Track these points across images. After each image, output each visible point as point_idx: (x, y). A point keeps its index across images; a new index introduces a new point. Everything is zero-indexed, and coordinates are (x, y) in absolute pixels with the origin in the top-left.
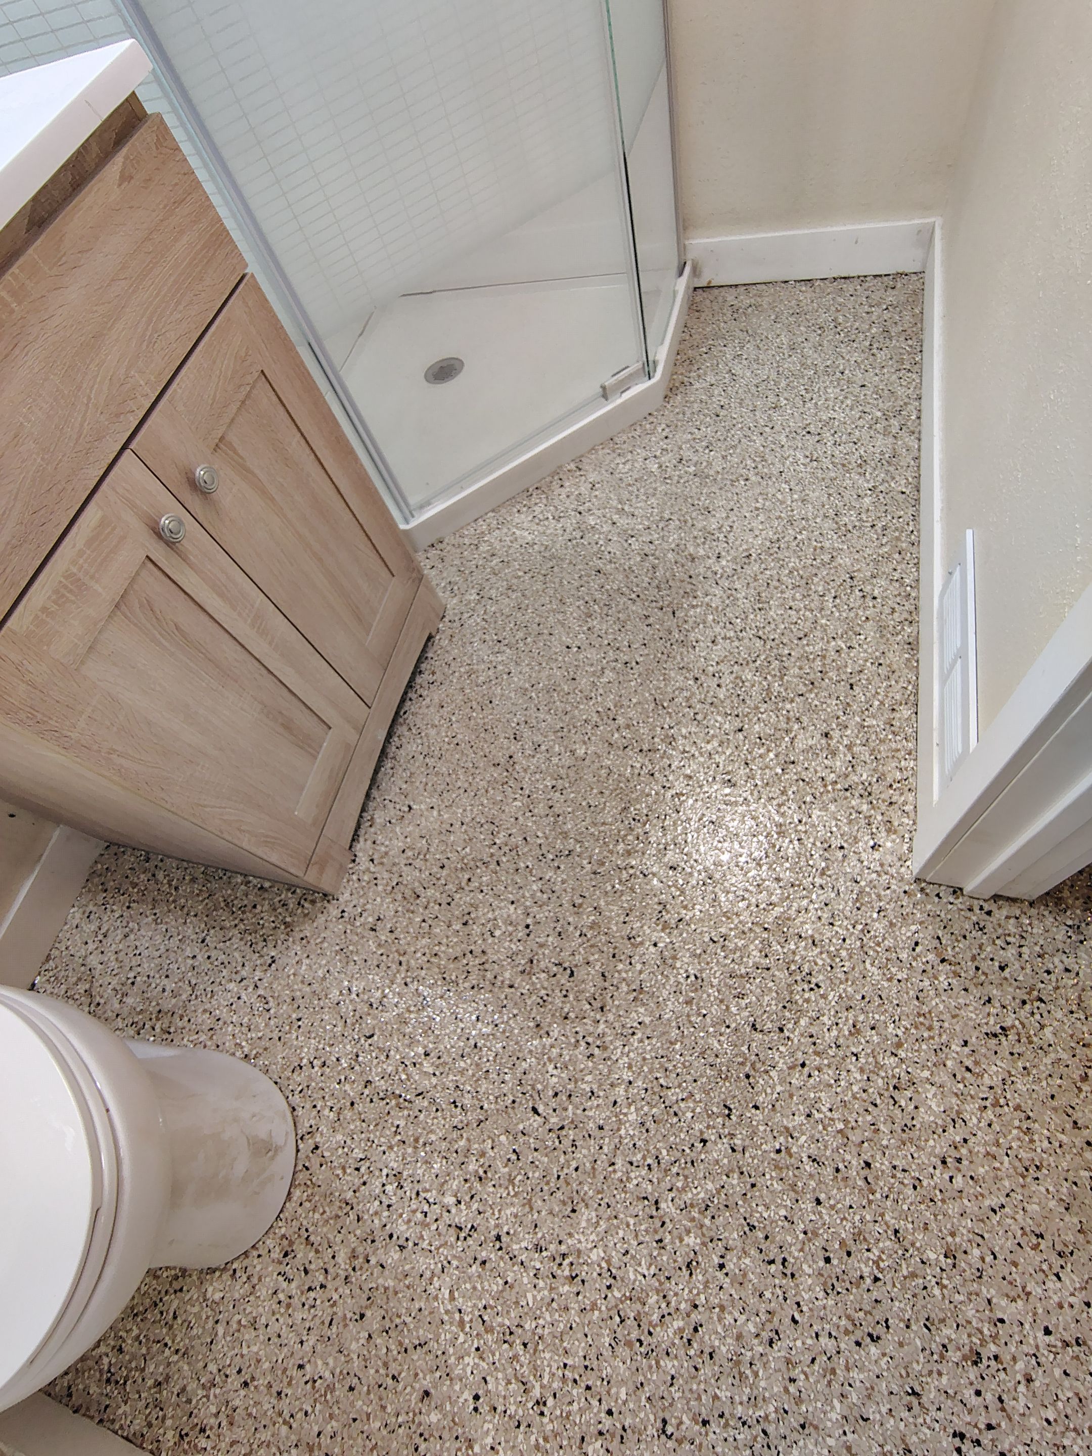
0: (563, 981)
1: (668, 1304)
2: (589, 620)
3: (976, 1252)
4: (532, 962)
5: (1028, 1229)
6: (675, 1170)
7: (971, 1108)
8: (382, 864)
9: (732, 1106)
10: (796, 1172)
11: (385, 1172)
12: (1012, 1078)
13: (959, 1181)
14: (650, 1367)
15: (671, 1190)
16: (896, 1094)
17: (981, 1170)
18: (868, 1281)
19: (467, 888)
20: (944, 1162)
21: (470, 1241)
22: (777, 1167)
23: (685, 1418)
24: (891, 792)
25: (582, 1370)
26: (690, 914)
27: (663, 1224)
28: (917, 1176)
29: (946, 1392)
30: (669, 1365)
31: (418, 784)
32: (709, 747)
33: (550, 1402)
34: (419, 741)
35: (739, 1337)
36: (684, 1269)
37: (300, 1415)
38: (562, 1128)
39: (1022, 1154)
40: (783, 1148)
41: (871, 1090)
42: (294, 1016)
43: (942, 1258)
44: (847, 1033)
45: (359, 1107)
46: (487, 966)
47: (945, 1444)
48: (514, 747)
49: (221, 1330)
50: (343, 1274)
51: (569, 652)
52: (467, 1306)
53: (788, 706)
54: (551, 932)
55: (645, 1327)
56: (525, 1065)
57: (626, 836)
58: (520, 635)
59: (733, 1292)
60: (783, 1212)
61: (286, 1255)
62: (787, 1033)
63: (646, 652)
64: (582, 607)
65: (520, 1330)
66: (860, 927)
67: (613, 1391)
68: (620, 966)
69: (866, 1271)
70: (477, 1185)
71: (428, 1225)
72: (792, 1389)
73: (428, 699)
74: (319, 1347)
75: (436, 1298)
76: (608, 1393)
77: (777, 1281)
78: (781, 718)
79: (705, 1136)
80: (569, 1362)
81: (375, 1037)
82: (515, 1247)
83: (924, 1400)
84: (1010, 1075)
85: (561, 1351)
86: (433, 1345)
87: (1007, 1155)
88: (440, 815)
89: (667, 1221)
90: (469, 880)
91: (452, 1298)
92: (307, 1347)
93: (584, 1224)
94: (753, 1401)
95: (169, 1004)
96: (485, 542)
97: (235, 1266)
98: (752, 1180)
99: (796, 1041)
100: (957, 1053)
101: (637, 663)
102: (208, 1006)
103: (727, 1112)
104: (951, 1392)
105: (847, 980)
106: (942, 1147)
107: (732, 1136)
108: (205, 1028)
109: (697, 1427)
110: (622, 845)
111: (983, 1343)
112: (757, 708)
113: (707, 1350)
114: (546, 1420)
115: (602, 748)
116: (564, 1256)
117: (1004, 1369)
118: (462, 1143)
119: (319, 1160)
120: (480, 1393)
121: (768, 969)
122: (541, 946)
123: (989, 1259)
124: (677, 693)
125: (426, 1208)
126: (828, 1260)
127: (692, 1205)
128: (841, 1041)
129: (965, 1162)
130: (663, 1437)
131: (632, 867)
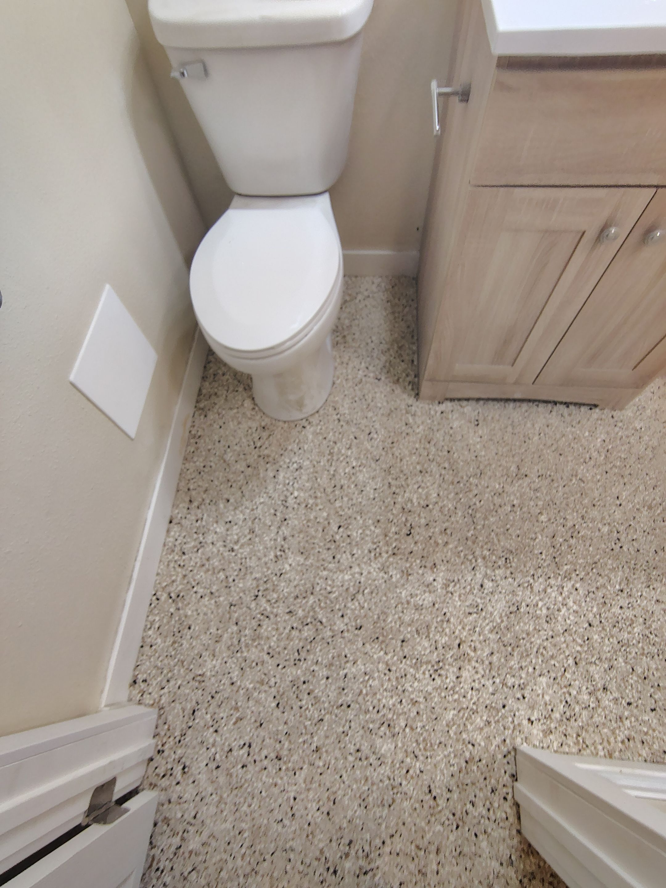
0: (403, 531)
1: (275, 603)
4: (410, 511)
5: (336, 796)
6: (328, 602)
7: (388, 770)
8: (442, 419)
9: (361, 630)
10: (338, 667)
11: (301, 461)
12: (408, 799)
14: (251, 597)
15: (319, 600)
17: (358, 772)
18: (299, 704)
19: (440, 468)
21: (282, 507)
23: (237, 614)
25: (245, 566)
27: (304, 598)
28: (349, 734)
31: (493, 425)
34: (521, 418)
35: (268, 638)
36: (289, 610)
37: (215, 452)
40: (348, 659)
41: (385, 710)
43: (315, 745)
46: (402, 488)
47: (246, 738)
50: (261, 454)
51: (614, 498)
54: (428, 519)
57: (495, 555)
58: (618, 464)
59: (284, 634)
61: (264, 428)
63: (633, 553)
64: (655, 502)
65: (255, 536)
67: (241, 581)
71: (285, 486)
73: (550, 416)
74: (236, 452)
75: (260, 496)
76: (240, 579)
77: (292, 656)
78: (609, 654)
79: (345, 617)
81: (355, 440)
82: (284, 528)
84: (410, 798)
85: (250, 556)
86: (244, 499)
87: (369, 789)
88: (478, 443)
89: (306, 600)
90: (445, 468)
93: (298, 559)
98: (330, 643)
99: (401, 666)
100: (415, 766)
102: (352, 357)
104: (264, 743)
105: (441, 698)
106: (365, 750)
109: (235, 620)
111: (285, 762)
113: (261, 623)
114: (228, 553)
117: (276, 773)
118: (319, 494)
119: (300, 430)
120: (232, 523)
121: (436, 649)
122: (419, 515)
123: (319, 771)
124: (606, 578)
126: (304, 682)
127: (315, 612)
128: (407, 694)
129: (360, 763)
130: (229, 605)
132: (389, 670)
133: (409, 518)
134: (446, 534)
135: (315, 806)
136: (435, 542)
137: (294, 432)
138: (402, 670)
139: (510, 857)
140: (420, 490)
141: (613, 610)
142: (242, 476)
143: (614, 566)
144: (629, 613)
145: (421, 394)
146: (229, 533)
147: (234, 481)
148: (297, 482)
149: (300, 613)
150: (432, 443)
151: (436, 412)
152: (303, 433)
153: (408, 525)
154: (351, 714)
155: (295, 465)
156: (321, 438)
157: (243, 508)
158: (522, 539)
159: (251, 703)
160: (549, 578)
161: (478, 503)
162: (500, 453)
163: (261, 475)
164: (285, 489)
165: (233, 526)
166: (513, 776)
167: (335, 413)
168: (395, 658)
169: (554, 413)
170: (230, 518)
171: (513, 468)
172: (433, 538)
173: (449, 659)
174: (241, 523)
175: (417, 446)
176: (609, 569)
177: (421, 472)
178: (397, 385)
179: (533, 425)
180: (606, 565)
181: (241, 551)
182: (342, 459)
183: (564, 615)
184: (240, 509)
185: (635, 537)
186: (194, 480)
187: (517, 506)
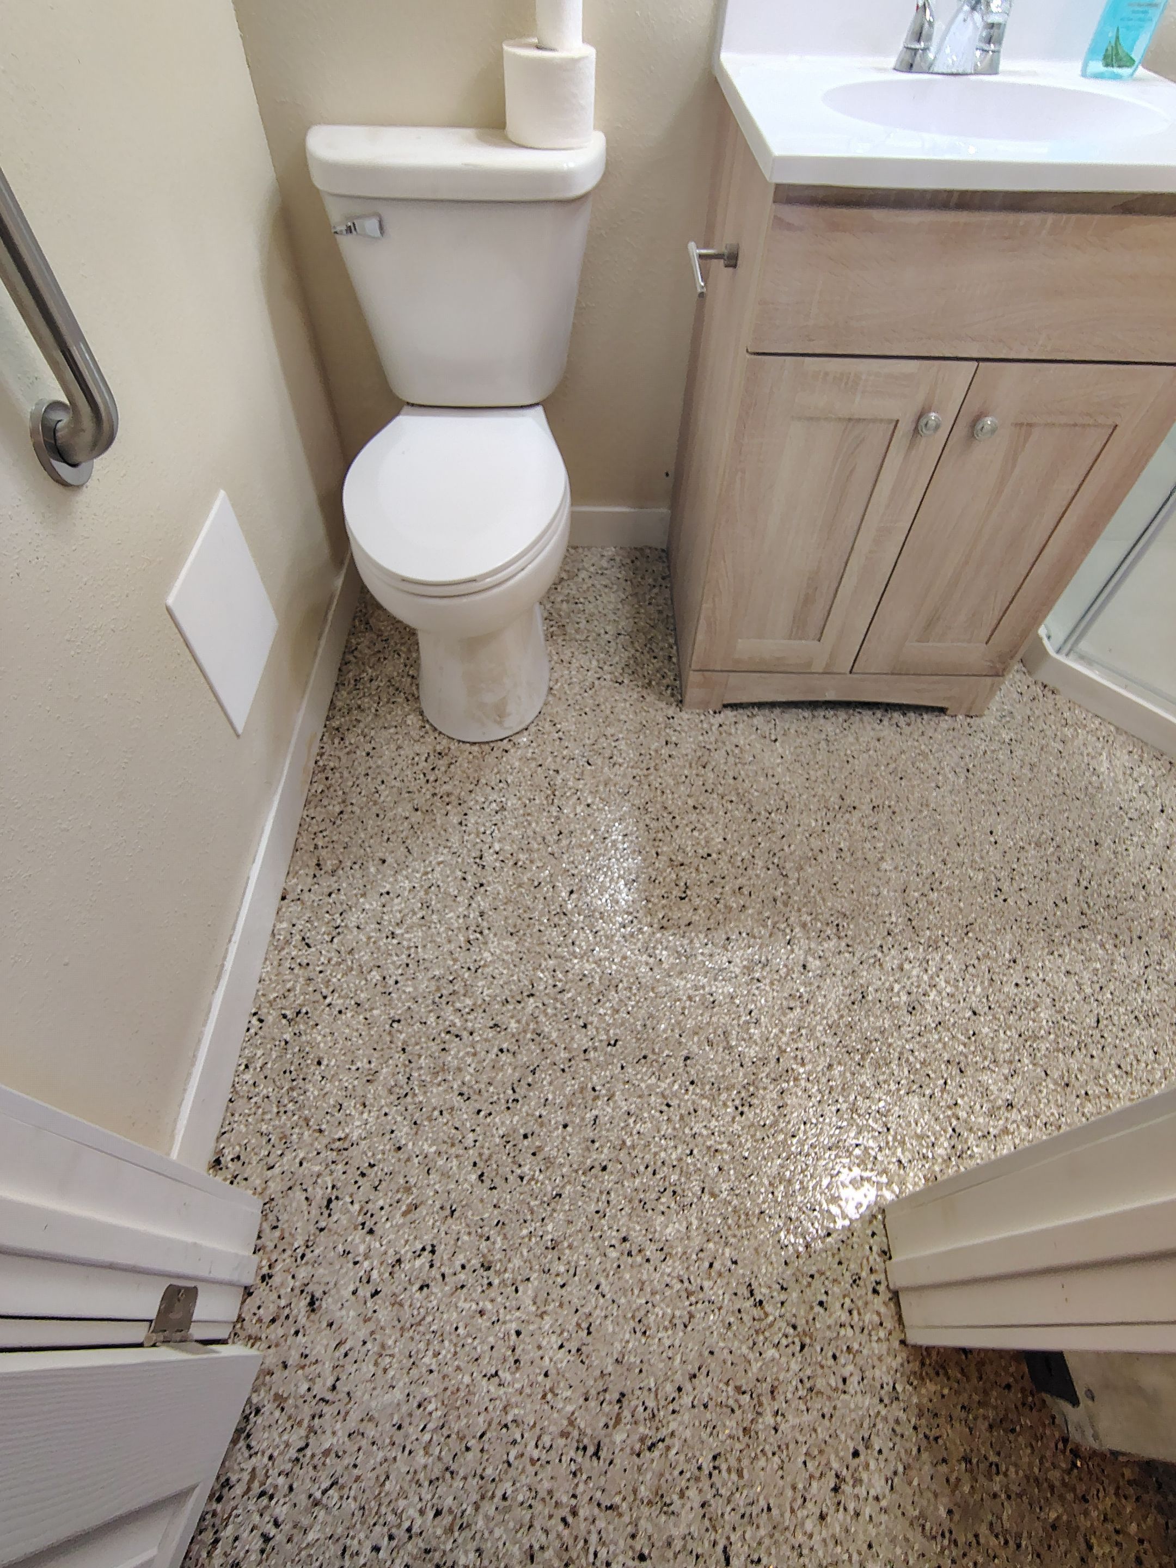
0: (674, 893)
1: (469, 1013)
2: (1033, 846)
3: (562, 1269)
4: (682, 865)
5: (591, 1320)
6: (558, 1005)
7: (677, 1266)
8: (721, 733)
9: (618, 1046)
10: (582, 1106)
11: (504, 799)
12: (716, 1310)
13: (613, 1254)
14: (428, 1006)
15: (544, 1005)
16: (669, 1193)
17: (627, 1276)
18: (519, 1171)
19: (724, 802)
20: (625, 1240)
21: (475, 866)
22: (582, 1090)
23: (404, 1035)
25: (416, 959)
26: (768, 989)
27: (519, 1002)
28: (608, 1214)
29: (458, 1239)
30: (432, 1019)
31: (799, 740)
32: (943, 984)
33: (395, 941)
34: (838, 731)
35: (460, 1069)
36: (493, 1022)
38: (565, 914)
40: (597, 1093)
41: (665, 1169)
42: (587, 710)
45: (540, 770)
46: (667, 832)
48: (866, 809)
50: (437, 791)
51: (986, 834)
52: (437, 874)
54: (711, 874)
55: (451, 999)
59: (487, 1062)
60: (550, 1097)
61: (440, 754)
63: (1023, 907)
65: (430, 912)
67: (410, 983)
68: (702, 936)
70: (511, 863)
71: (478, 836)
73: (881, 727)
75: (437, 853)
76: (407, 979)
80: (420, 950)
81: (589, 767)
82: (479, 898)
84: (720, 1309)
85: (424, 943)
86: (411, 858)
87: (647, 1303)
88: (778, 765)
89: (522, 1004)
90: (731, 802)
91: (439, 863)
93: (505, 943)
94: (423, 1084)
95: (570, 629)
98: (567, 1070)
99: (686, 1097)
100: (723, 1254)
102: (576, 653)
103: (612, 1042)
104: (459, 1243)
106: (637, 1237)
107: (595, 1049)
108: (562, 657)
109: (400, 1044)
110: (809, 918)
111: (498, 1273)
112: (1009, 1028)
113: (447, 1046)
114: (385, 940)
115: (897, 884)
116: (481, 933)
118: (536, 846)
119: (500, 756)
120: (391, 895)
122: (697, 870)
125: (488, 832)
126: (525, 1136)
130: (390, 1022)
132: (668, 1105)
133: (682, 874)
134: (742, 894)
135: (555, 1341)
136: (726, 906)
137: (490, 759)
138: (689, 1103)
139: (894, 1388)
140: (696, 833)
141: (1006, 990)
142: (406, 824)
143: (999, 926)
144: (1029, 993)
145: (687, 699)
146: (385, 910)
147: (393, 833)
148: (499, 829)
149: (513, 1025)
150: (709, 767)
151: (712, 725)
152: (504, 759)
153: (682, 884)
154: (608, 1179)
155: (494, 805)
156: (533, 764)
157: (410, 870)
158: (859, 895)
159: (434, 1176)
160: (906, 949)
161: (786, 848)
162: (813, 778)
163: (439, 822)
164: (478, 840)
165: (392, 899)
166: (884, 1253)
167: (553, 729)
168: (676, 1087)
169: (886, 722)
170: (388, 888)
171: (834, 800)
172: (722, 901)
173: (764, 1080)
174: (406, 893)
175: (686, 772)
176: (992, 932)
177: (695, 808)
178: (649, 691)
179: (857, 739)
180: (986, 926)
181: (407, 936)
182: (568, 794)
183: (934, 1001)
184: (404, 873)
185: (1022, 886)
186: (325, 834)
187: (845, 849)
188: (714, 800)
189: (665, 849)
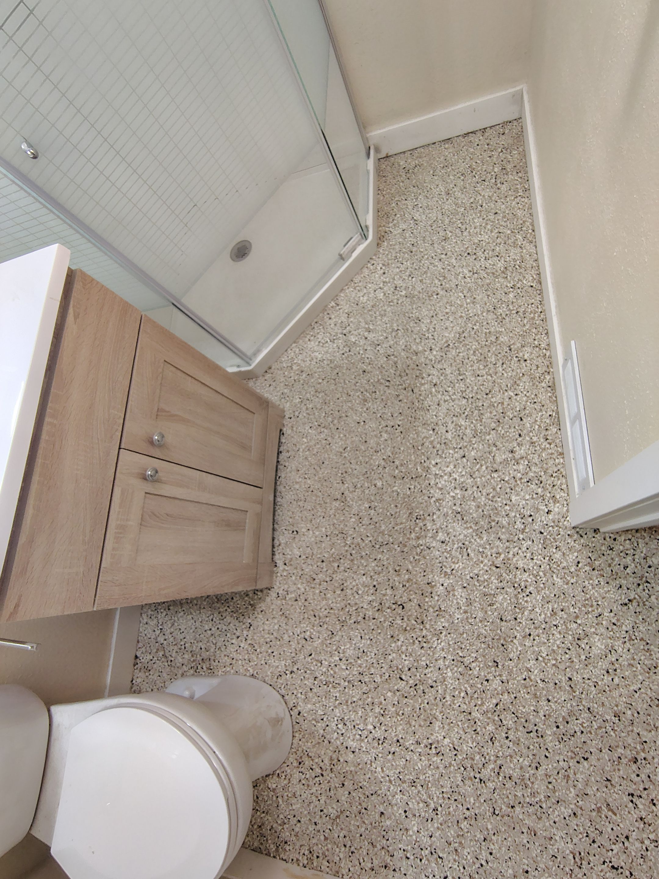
0: (399, 612)
1: (485, 758)
2: (366, 403)
3: (629, 712)
4: (381, 604)
5: (653, 698)
6: (476, 696)
7: (618, 644)
8: (291, 565)
9: (498, 661)
10: (536, 688)
11: (336, 719)
12: (637, 625)
13: (616, 680)
14: (482, 787)
15: (475, 706)
16: (579, 642)
17: (627, 673)
18: (579, 734)
19: (338, 571)
20: (608, 672)
21: (385, 744)
22: (526, 687)
23: (503, 806)
24: (553, 479)
25: (451, 793)
26: (457, 566)
27: (475, 723)
28: (595, 680)
29: (623, 778)
30: (491, 785)
31: (297, 517)
32: (449, 469)
33: (440, 809)
34: (291, 493)
35: (521, 768)
36: (489, 741)
37: (327, 831)
38: (416, 685)
39: (646, 662)
40: (527, 678)
42: (270, 651)
43: (613, 718)
44: (549, 615)
45: (315, 690)
46: (359, 610)
47: (625, 800)
48: (343, 488)
49: (280, 800)
50: (329, 768)
51: (359, 426)
52: (391, 774)
53: (488, 437)
54: (387, 587)
55: (476, 770)
56: (390, 657)
57: (414, 528)
58: (330, 419)
59: (515, 748)
60: (532, 708)
61: (300, 763)
62: (519, 620)
63: (402, 418)
64: (360, 396)
65: (418, 780)
66: (548, 558)
67: (467, 800)
68: (427, 600)
69: (577, 729)
70: (381, 718)
71: (363, 740)
72: (550, 786)
73: (289, 467)
74: (328, 801)
75: (375, 772)
76: (465, 800)
77: (535, 740)
78: (485, 445)
79: (488, 678)
80: (444, 790)
81: (313, 655)
82: (407, 744)
83: (613, 782)
84: (636, 624)
85: (439, 786)
86: (379, 792)
87: (639, 663)
88: (314, 533)
89: (477, 721)
90: (338, 566)
91: (383, 771)
92: (322, 802)
93: (437, 729)
95: (205, 655)
96: (295, 363)
97: (278, 772)
98: (515, 695)
99: (524, 623)
100: (608, 617)
101: (399, 426)
102: (225, 653)
103: (496, 664)
105: (545, 588)
106: (606, 665)
107: (500, 675)
108: (228, 664)
109: (509, 810)
110: (414, 534)
111: (638, 753)
112: (471, 441)
113: (507, 776)
114: (439, 816)
115: (390, 480)
116: (431, 744)
117: (649, 763)
118: (370, 700)
119: (303, 718)
120: (407, 809)
121: (503, 588)
122: (384, 595)
123: (636, 715)
124: (425, 440)
125: (360, 733)
126: (558, 727)
127: (487, 711)
128: (547, 620)
129: (618, 671)
130: (495, 816)
131: (421, 545)
132: (530, 635)
133: (387, 605)
134: (399, 570)
136: (408, 582)
137: (305, 725)
138: (527, 622)
140: (360, 592)
142: (354, 794)
146: (417, 815)
147: (360, 804)
148: (358, 725)
150: (314, 576)
151: (284, 569)
152: (305, 715)
153: (394, 606)
154: (577, 678)
155: (339, 726)
156: (310, 694)
157: (388, 793)
158: (398, 503)
159: (589, 791)
160: (429, 484)
161: (369, 539)
162: (323, 514)
163: (352, 769)
164: (366, 740)
165: (410, 808)
167: (284, 677)
170: (401, 811)
172: (404, 584)
173: (510, 577)
174: (405, 797)
175: (317, 591)
177: (342, 590)
178: (257, 606)
179: (297, 483)
181: (435, 800)
182: (332, 672)
183: (458, 476)
184: (390, 798)
188: (338, 577)
189: (371, 613)
